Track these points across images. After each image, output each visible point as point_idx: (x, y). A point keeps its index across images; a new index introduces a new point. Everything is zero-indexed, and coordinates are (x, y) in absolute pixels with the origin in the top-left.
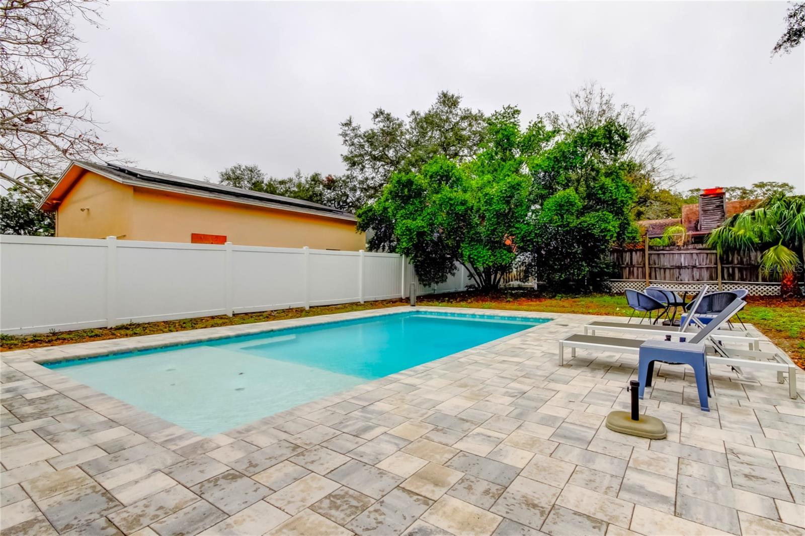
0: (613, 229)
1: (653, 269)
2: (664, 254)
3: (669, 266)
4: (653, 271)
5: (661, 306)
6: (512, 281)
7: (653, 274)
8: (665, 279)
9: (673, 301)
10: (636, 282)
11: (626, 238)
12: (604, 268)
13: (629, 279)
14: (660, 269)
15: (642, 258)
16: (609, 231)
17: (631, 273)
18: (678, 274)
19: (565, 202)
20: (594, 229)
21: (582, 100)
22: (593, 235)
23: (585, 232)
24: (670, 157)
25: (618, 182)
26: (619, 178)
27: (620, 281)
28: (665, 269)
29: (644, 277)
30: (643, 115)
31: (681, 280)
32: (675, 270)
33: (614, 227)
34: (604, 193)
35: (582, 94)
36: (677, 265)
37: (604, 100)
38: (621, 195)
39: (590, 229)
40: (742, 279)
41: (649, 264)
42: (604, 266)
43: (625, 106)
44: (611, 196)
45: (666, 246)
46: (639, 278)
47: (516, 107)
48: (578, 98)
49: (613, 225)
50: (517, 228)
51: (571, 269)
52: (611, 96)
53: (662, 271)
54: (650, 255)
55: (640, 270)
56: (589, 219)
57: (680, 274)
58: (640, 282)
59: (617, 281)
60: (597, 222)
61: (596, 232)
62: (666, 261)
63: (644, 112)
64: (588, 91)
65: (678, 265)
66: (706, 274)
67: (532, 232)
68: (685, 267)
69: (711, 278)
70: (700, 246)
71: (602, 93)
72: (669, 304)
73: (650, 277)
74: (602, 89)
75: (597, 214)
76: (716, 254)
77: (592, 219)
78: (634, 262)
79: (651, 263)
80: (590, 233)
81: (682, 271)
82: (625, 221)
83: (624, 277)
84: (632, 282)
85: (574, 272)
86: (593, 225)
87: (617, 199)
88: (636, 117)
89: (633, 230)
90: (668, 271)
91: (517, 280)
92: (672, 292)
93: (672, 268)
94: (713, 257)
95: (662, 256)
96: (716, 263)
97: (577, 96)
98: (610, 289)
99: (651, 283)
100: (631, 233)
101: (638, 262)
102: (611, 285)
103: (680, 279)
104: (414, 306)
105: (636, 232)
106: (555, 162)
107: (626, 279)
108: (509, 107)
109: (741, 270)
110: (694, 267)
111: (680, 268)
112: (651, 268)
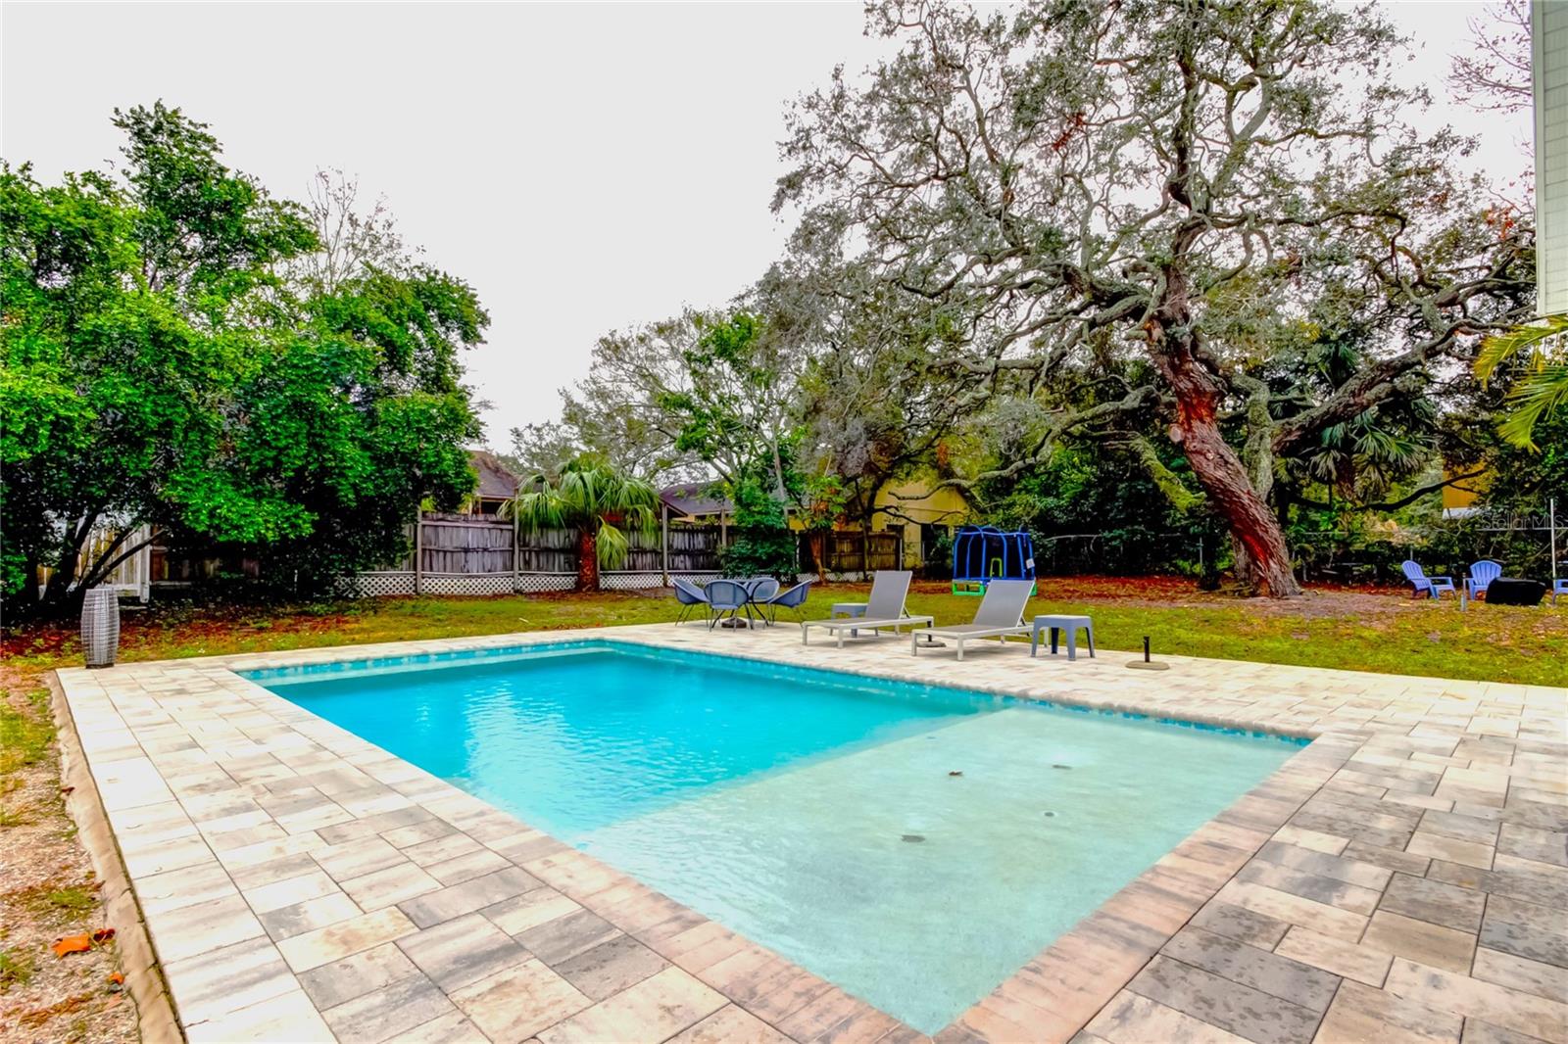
1: (429, 553)
3: (451, 548)
4: (428, 557)
7: (428, 561)
8: (445, 570)
10: (397, 575)
14: (438, 551)
18: (463, 562)
27: (370, 576)
29: (414, 566)
31: (468, 572)
32: (459, 554)
36: (463, 546)
40: (539, 568)
41: (423, 543)
53: (441, 555)
54: (423, 526)
57: (467, 561)
58: (406, 575)
59: (366, 576)
62: (446, 539)
65: (465, 545)
66: (499, 560)
68: (475, 550)
69: (505, 568)
70: (493, 518)
73: (422, 566)
76: (513, 531)
79: (425, 542)
81: (470, 555)
84: (391, 575)
90: (448, 555)
93: (456, 551)
94: (508, 535)
95: (441, 530)
96: (512, 545)
99: (423, 576)
104: (110, 665)
109: (538, 554)
110: (485, 550)
111: (466, 551)
112: (424, 551)
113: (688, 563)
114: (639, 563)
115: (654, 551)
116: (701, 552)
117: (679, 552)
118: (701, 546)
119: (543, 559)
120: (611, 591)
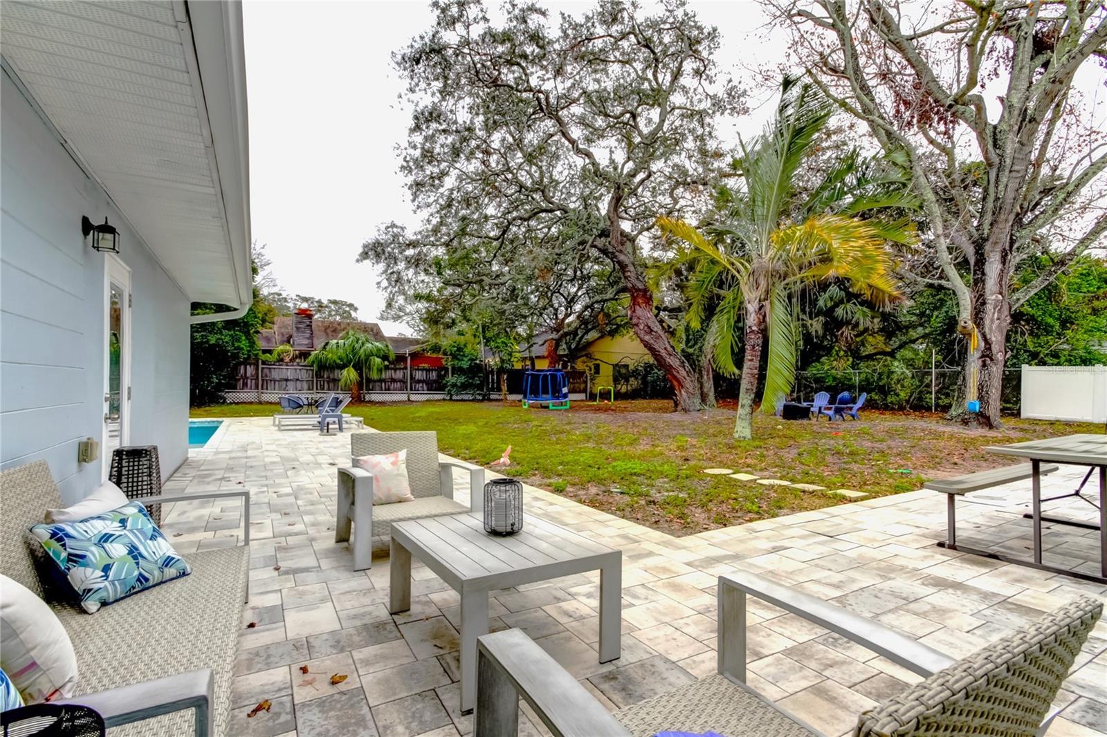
1: (265, 381)
2: (274, 368)
3: (278, 379)
4: (265, 383)
8: (274, 390)
10: (249, 392)
13: (243, 389)
15: (256, 371)
17: (245, 385)
18: (284, 386)
27: (235, 392)
28: (275, 381)
29: (257, 387)
32: (283, 382)
40: (329, 389)
45: (276, 362)
46: (253, 388)
53: (272, 382)
54: (263, 368)
55: (253, 381)
57: (286, 385)
58: (253, 392)
59: (231, 392)
62: (276, 374)
65: (286, 377)
66: (305, 386)
68: (292, 380)
69: (309, 389)
70: (302, 363)
73: (262, 388)
76: (313, 370)
78: (248, 374)
79: (263, 376)
81: (289, 383)
83: (238, 388)
84: (245, 392)
90: (277, 382)
93: (281, 380)
94: (311, 372)
95: (272, 370)
96: (313, 377)
98: (224, 399)
99: (262, 393)
101: (251, 374)
102: (225, 396)
103: (285, 390)
109: (328, 382)
110: (297, 380)
111: (287, 380)
112: (263, 380)
113: (425, 388)
114: (392, 387)
115: (400, 381)
116: (435, 381)
117: (419, 381)
118: (435, 378)
119: (331, 385)
120: (370, 402)
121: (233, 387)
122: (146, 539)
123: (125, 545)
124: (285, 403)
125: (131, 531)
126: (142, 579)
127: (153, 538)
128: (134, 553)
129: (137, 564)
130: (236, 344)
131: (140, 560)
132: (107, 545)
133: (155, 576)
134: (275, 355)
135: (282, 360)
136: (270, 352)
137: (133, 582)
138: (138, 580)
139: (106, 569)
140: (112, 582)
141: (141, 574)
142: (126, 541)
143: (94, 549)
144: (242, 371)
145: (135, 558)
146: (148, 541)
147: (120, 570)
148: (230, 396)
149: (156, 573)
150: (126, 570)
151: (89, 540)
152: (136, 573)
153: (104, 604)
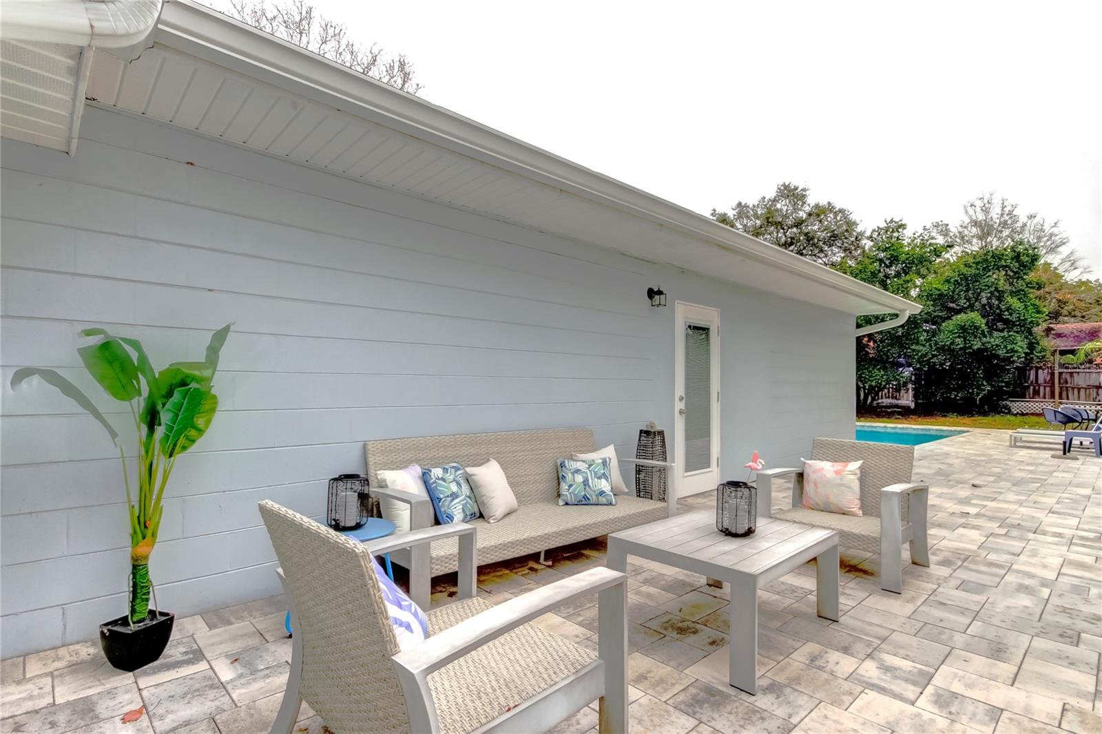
0: (1020, 350)
1: (1065, 388)
2: (1078, 373)
3: (1084, 386)
4: (1064, 390)
5: (1077, 421)
6: (882, 398)
7: (1064, 394)
8: (1079, 399)
9: (1087, 418)
10: (1042, 402)
11: (1035, 358)
12: (1003, 386)
13: (1033, 398)
15: (1051, 377)
16: (1017, 352)
17: (1036, 393)
18: (1095, 394)
19: (969, 326)
20: (999, 349)
21: (978, 209)
22: (999, 355)
23: (989, 353)
24: (1088, 270)
25: (1025, 302)
26: (1027, 297)
27: (1023, 401)
28: (1079, 389)
29: (1053, 396)
30: (1053, 227)
31: (1099, 401)
32: (1091, 390)
33: (1022, 347)
34: (1011, 314)
35: (979, 204)
36: (1095, 384)
37: (1007, 210)
38: (1030, 316)
39: (994, 350)
41: (1060, 383)
42: (1003, 384)
43: (1031, 217)
44: (1019, 317)
45: (1081, 364)
46: (1047, 397)
47: (901, 221)
48: (973, 207)
49: (1021, 344)
50: (914, 350)
51: (969, 389)
52: (1014, 207)
53: (1076, 390)
54: (1060, 374)
55: (1048, 389)
56: (995, 339)
57: (1098, 394)
58: (1047, 402)
59: (1018, 401)
60: (1002, 342)
61: (1001, 352)
62: (1080, 380)
63: (1056, 224)
64: (986, 201)
67: (928, 352)
71: (1003, 204)
72: (1083, 419)
73: (1061, 397)
74: (1003, 200)
75: (1002, 334)
77: (997, 340)
78: (1041, 380)
79: (1062, 381)
80: (994, 354)
82: (1033, 341)
83: (1027, 396)
84: (1037, 402)
85: (973, 391)
86: (997, 345)
87: (1026, 319)
88: (1046, 227)
89: (1042, 348)
91: (889, 397)
92: (1086, 410)
93: (1089, 387)
95: (1075, 375)
97: (972, 205)
98: (1010, 410)
99: (1061, 403)
100: (1040, 352)
101: (1045, 380)
102: (1010, 405)
103: (1097, 400)
105: (1045, 350)
106: (955, 285)
107: (1030, 398)
108: (892, 221)
112: (1061, 388)
121: (1020, 394)
122: (595, 477)
123: (583, 477)
124: (1050, 416)
125: (590, 471)
126: (585, 497)
127: (598, 478)
128: (586, 483)
129: (585, 489)
130: (1009, 347)
131: (587, 487)
132: (576, 475)
133: (594, 499)
134: (1082, 357)
135: (1091, 362)
136: (1072, 352)
137: (581, 498)
138: (584, 497)
139: (570, 486)
140: (570, 493)
141: (585, 495)
142: (585, 475)
143: (570, 475)
144: (1032, 377)
145: (585, 485)
146: (596, 479)
147: (576, 488)
148: (1016, 406)
149: (594, 497)
150: (579, 491)
151: (570, 470)
152: (583, 493)
153: (567, 504)
